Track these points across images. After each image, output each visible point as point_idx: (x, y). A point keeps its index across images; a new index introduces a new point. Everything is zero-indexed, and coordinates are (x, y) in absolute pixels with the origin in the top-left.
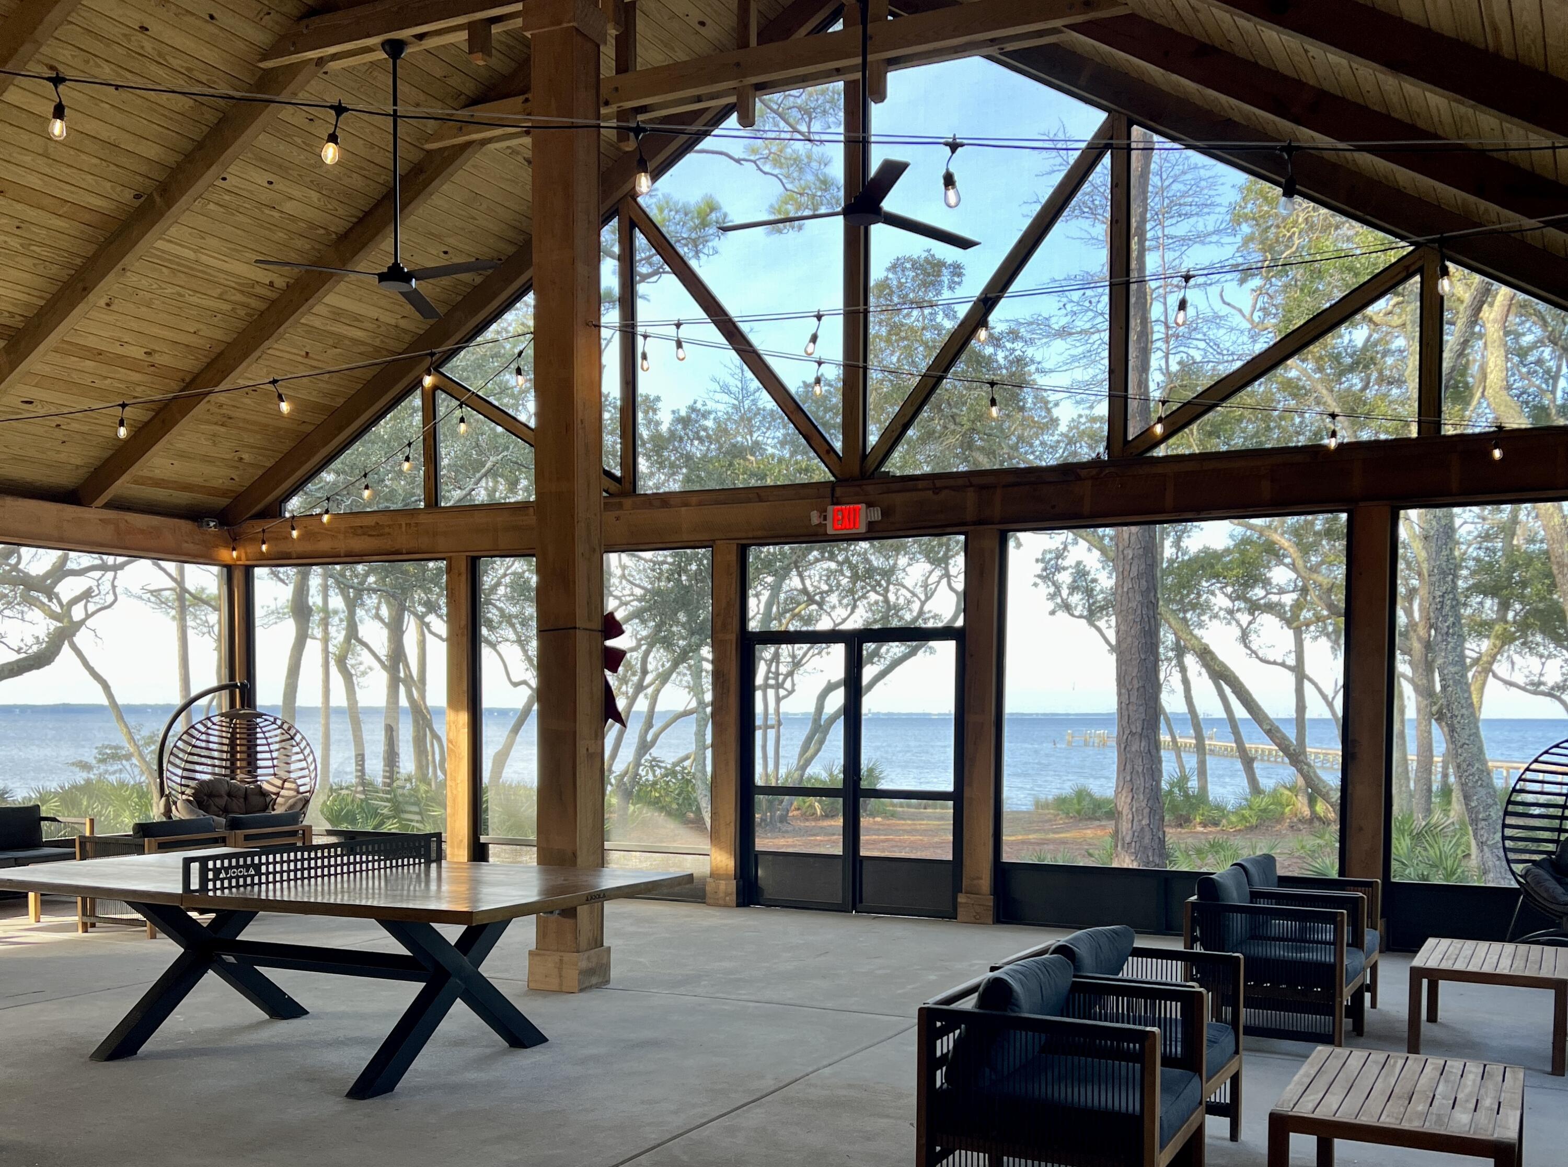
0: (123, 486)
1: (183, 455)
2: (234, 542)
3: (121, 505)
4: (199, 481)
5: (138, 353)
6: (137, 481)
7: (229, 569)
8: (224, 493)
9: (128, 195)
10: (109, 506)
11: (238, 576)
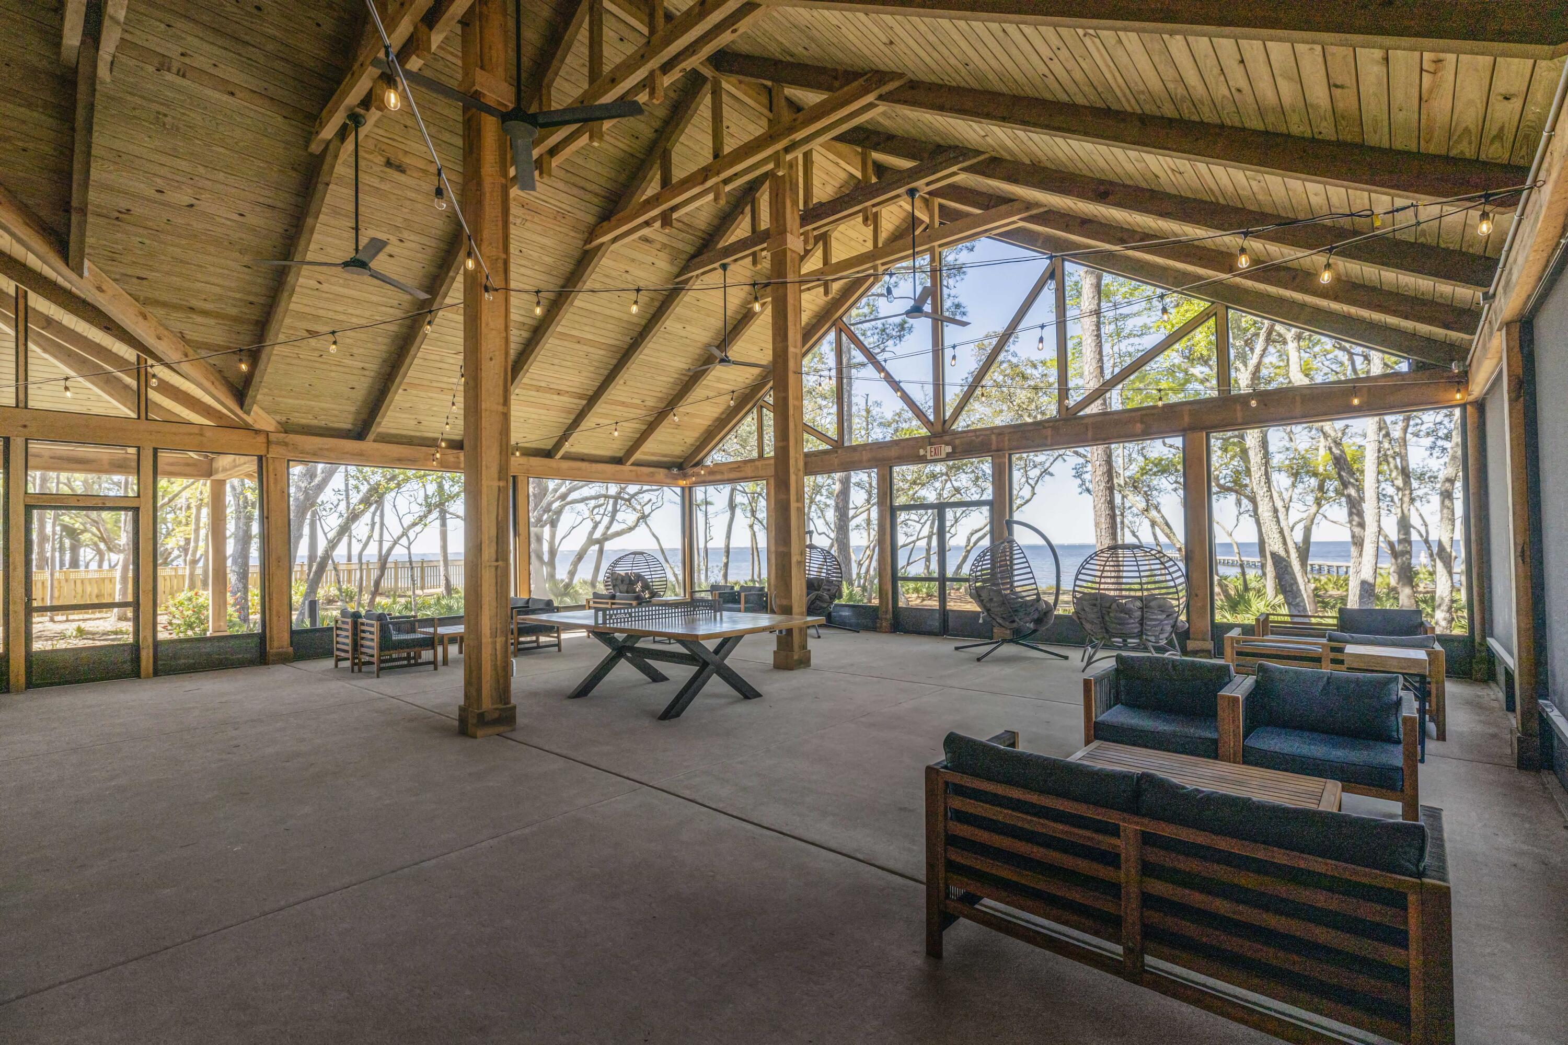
0: (638, 456)
1: (661, 442)
2: (685, 476)
3: (637, 464)
4: (669, 452)
5: (639, 402)
6: (645, 453)
7: (683, 488)
8: (680, 457)
9: (628, 339)
10: (633, 464)
11: (687, 491)
